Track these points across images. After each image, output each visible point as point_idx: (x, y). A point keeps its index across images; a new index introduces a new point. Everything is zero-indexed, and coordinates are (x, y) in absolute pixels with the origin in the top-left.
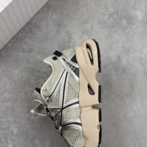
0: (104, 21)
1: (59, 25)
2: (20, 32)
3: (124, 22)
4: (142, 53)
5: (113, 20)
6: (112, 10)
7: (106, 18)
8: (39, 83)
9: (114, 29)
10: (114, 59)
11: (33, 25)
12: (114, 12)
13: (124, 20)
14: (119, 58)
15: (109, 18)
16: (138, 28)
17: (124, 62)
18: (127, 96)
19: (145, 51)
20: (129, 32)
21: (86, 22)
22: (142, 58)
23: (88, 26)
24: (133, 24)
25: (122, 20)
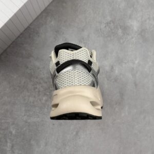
0: (101, 30)
1: (57, 32)
2: (19, 37)
3: (120, 32)
4: (134, 63)
5: (110, 29)
6: (109, 19)
7: (103, 26)
8: (36, 88)
9: (109, 39)
10: (107, 68)
11: (32, 30)
12: (111, 21)
13: (120, 29)
14: (112, 67)
15: (105, 26)
16: (132, 38)
17: (117, 72)
18: (116, 104)
19: (137, 62)
20: (123, 42)
21: (83, 30)
22: (133, 68)
23: (85, 34)
24: (128, 34)
25: (118, 30)
